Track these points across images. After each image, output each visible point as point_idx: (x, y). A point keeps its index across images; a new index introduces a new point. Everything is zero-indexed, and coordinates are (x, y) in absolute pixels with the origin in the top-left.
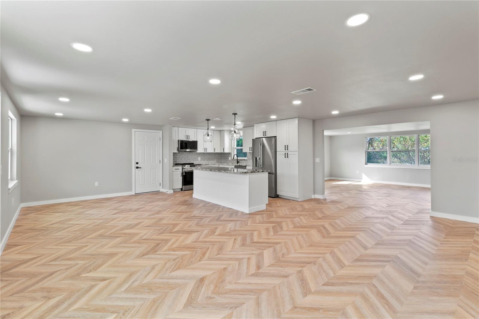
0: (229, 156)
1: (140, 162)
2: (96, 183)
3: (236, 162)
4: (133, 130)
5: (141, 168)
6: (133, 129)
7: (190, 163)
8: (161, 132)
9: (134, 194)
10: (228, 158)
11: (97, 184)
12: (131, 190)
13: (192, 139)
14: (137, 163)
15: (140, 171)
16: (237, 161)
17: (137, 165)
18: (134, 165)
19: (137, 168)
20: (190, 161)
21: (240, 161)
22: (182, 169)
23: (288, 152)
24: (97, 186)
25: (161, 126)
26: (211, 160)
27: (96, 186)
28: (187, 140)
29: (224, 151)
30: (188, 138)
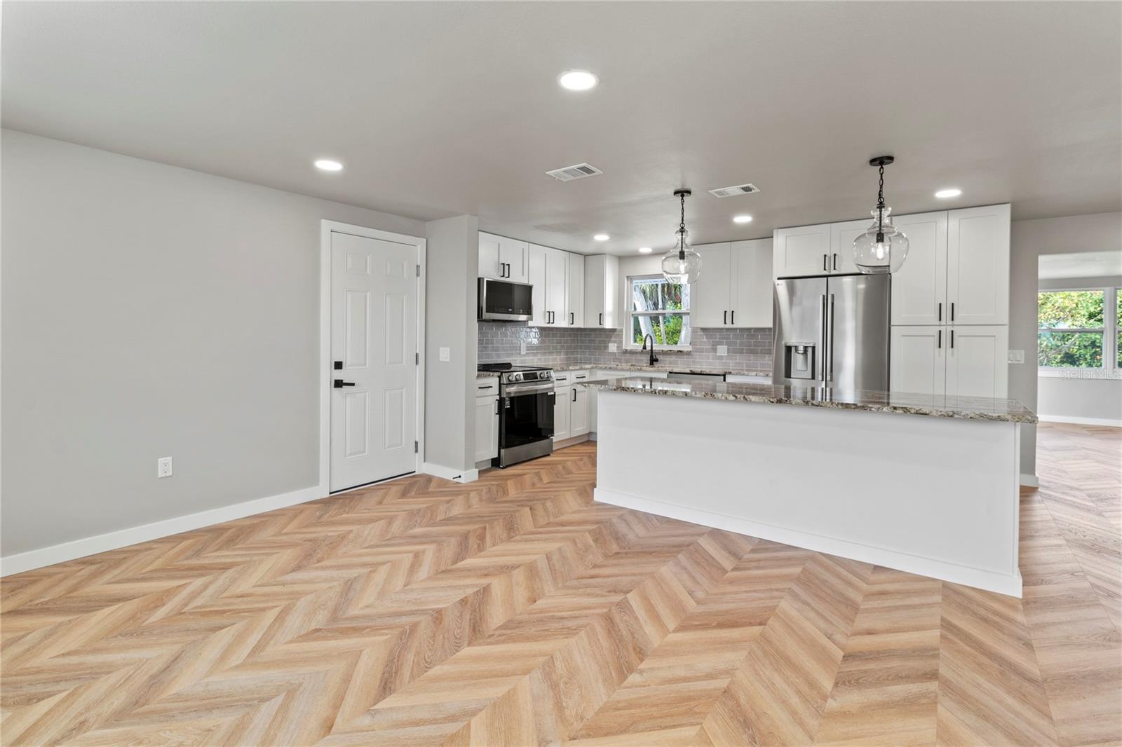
0: (609, 341)
1: (348, 363)
2: (161, 461)
3: (649, 358)
4: (326, 225)
5: (353, 385)
6: (323, 221)
7: (499, 362)
8: (420, 246)
9: (327, 495)
10: (606, 347)
11: (165, 466)
12: (313, 480)
13: (516, 278)
14: (338, 365)
15: (348, 399)
16: (652, 356)
17: (339, 375)
18: (327, 375)
19: (339, 384)
20: (498, 356)
21: (660, 357)
22: (500, 385)
23: (955, 329)
24: (170, 473)
25: (424, 219)
26: (553, 353)
27: (161, 474)
28: (503, 279)
29: (600, 324)
30: (506, 275)
